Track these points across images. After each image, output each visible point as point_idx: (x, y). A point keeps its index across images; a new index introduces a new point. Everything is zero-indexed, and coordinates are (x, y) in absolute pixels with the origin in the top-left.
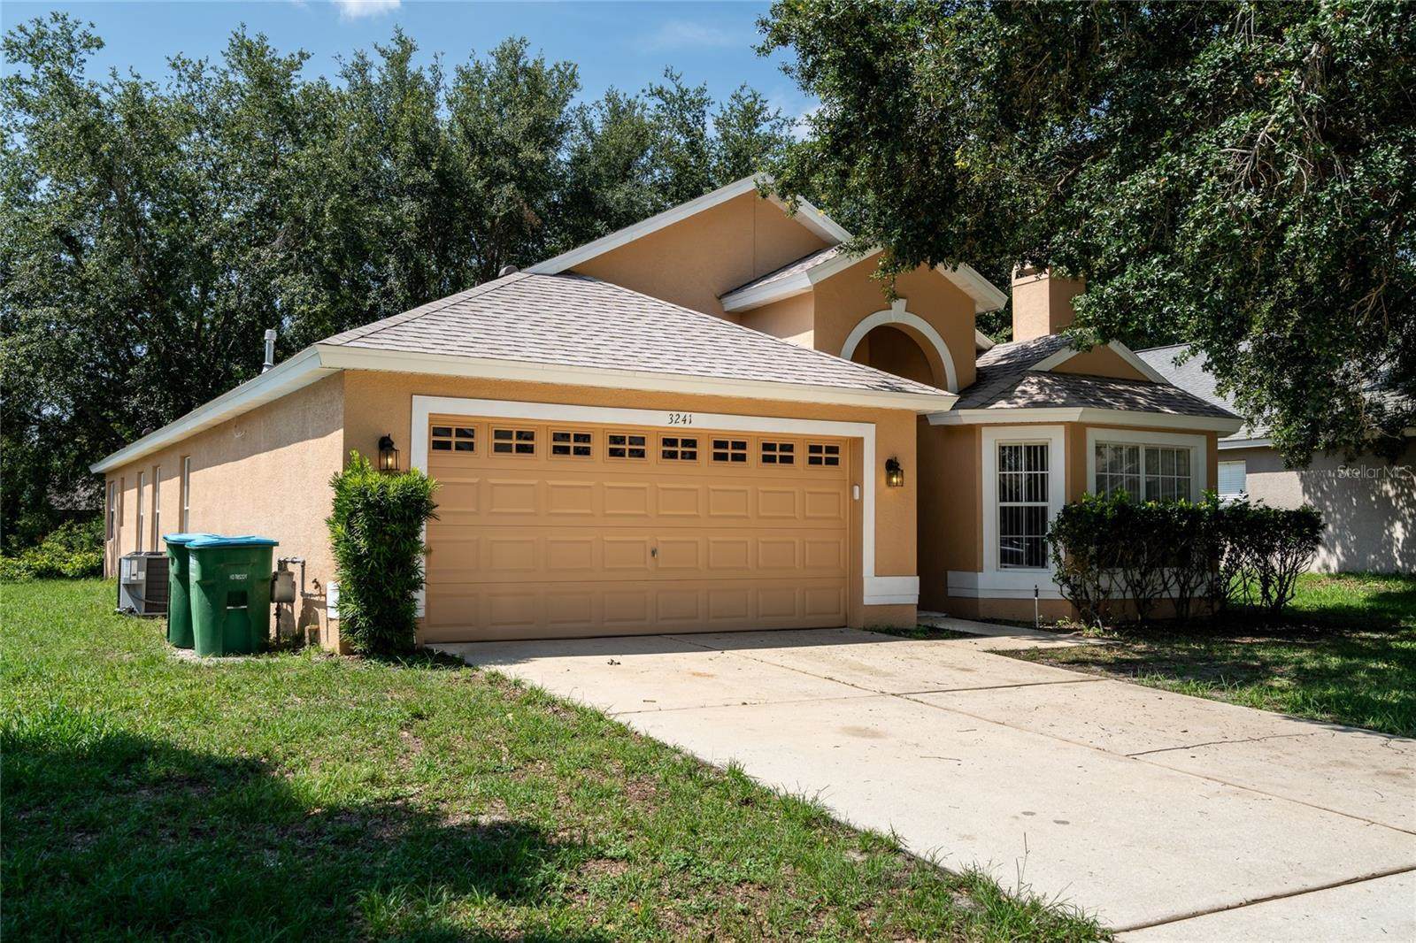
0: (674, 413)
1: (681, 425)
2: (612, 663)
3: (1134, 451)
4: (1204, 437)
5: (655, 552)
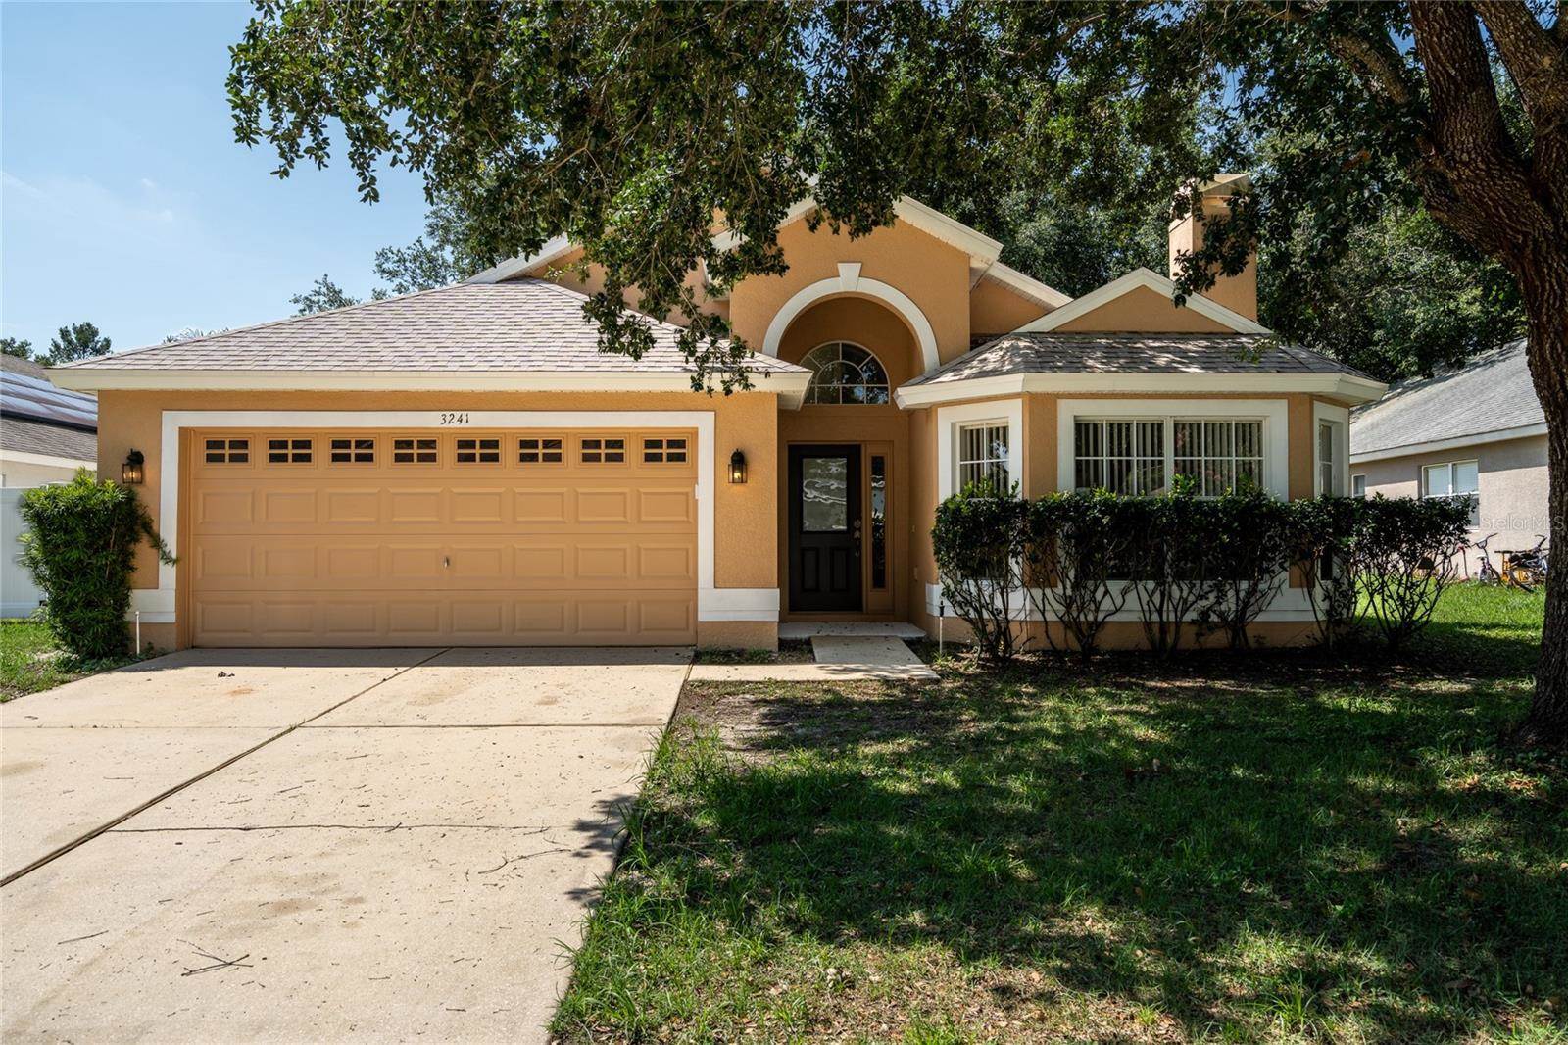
0: (448, 413)
1: (456, 424)
2: (222, 675)
3: (1157, 428)
4: (1284, 403)
5: (448, 561)
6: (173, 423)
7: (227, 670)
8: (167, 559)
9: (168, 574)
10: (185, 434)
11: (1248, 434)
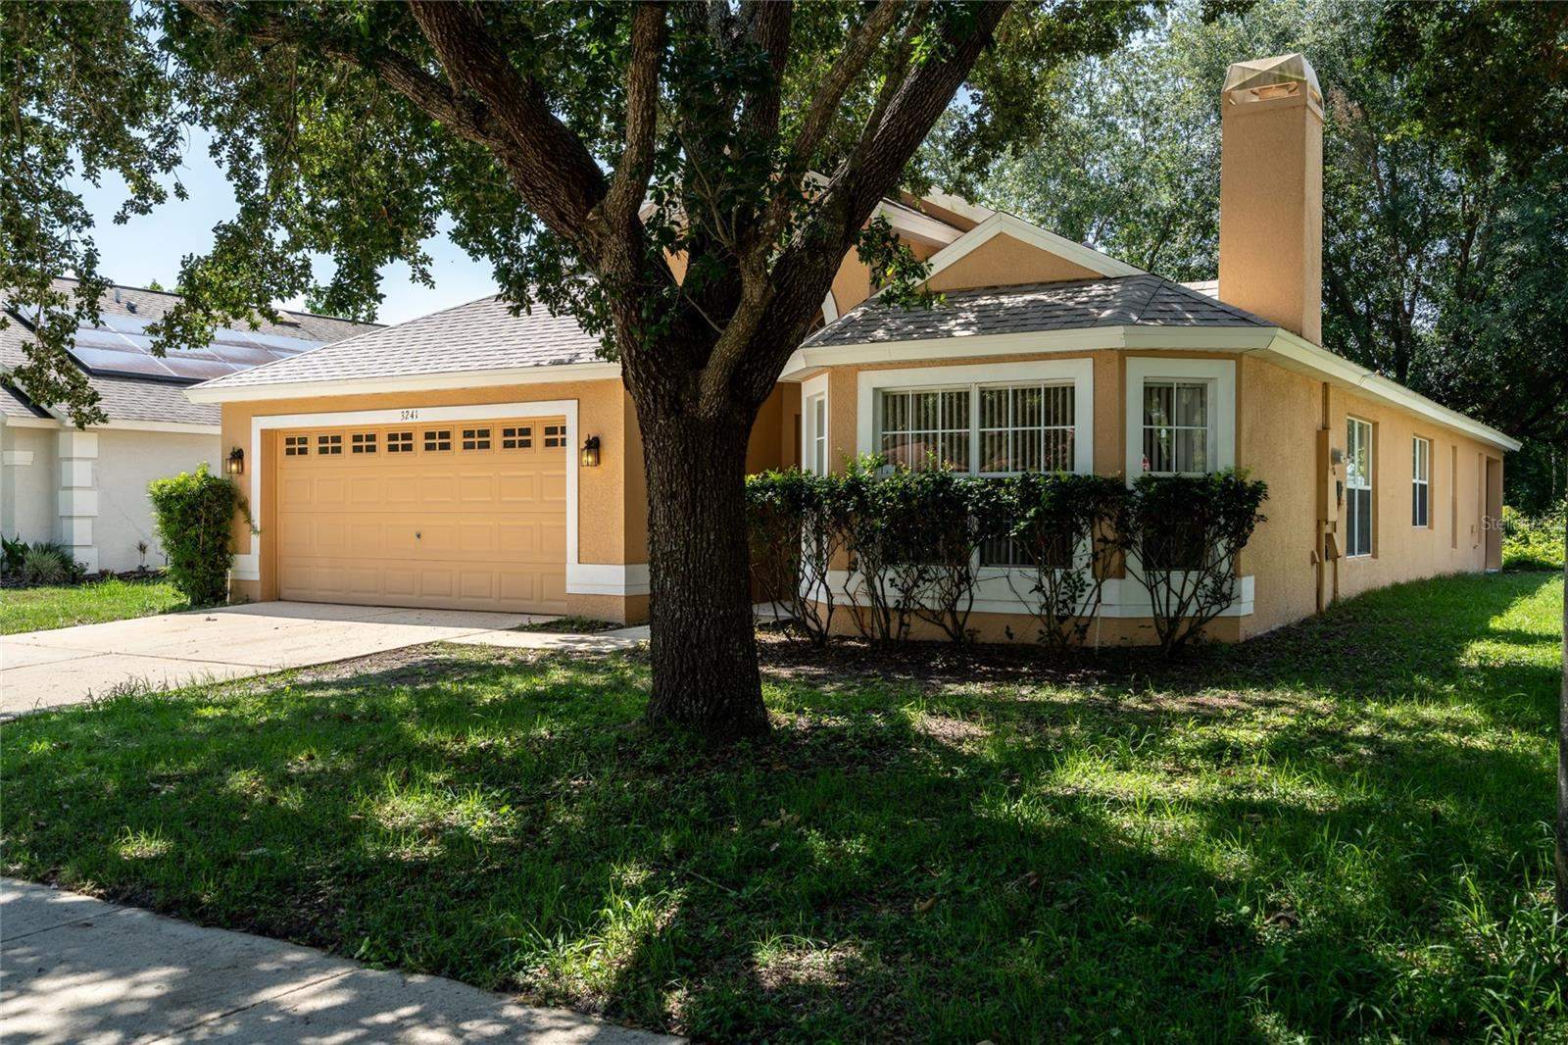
0: (405, 410)
1: (410, 420)
4: (1090, 361)
5: (419, 536)
6: (260, 424)
7: (212, 616)
8: (255, 532)
9: (255, 541)
10: (265, 433)
11: (1060, 399)
